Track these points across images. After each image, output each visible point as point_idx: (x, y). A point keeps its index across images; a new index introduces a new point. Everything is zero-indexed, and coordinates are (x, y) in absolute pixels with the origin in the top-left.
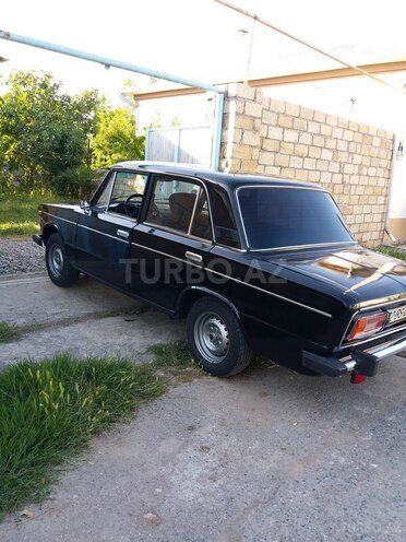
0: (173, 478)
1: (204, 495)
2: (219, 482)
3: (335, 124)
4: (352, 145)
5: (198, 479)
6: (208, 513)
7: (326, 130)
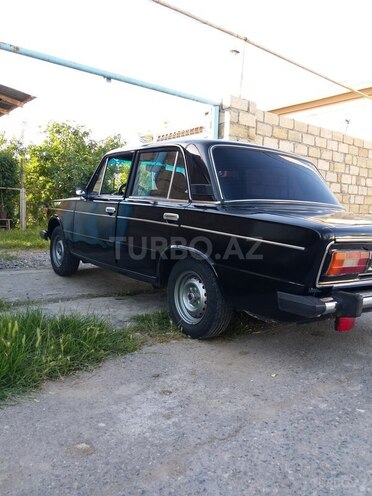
0: (122, 416)
1: (153, 430)
2: (173, 420)
3: (330, 137)
4: (348, 157)
5: (150, 417)
6: (152, 445)
7: (320, 142)
